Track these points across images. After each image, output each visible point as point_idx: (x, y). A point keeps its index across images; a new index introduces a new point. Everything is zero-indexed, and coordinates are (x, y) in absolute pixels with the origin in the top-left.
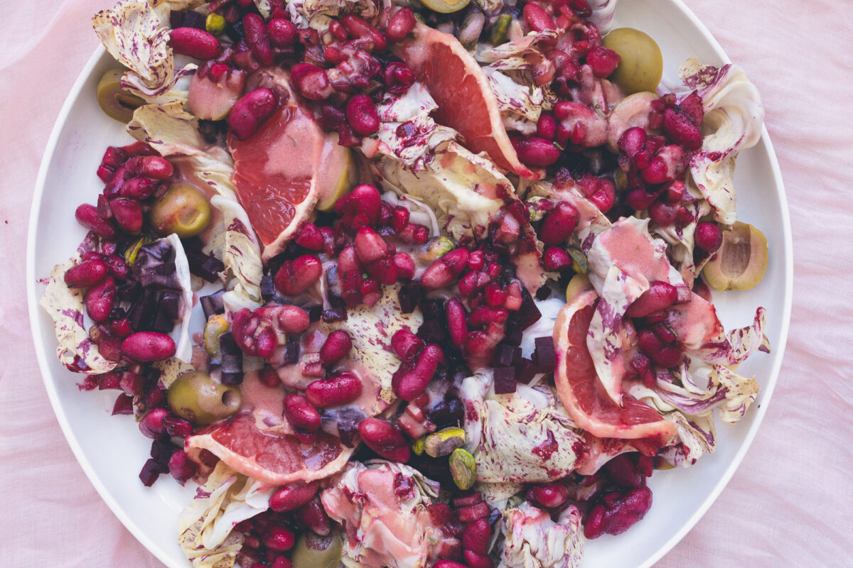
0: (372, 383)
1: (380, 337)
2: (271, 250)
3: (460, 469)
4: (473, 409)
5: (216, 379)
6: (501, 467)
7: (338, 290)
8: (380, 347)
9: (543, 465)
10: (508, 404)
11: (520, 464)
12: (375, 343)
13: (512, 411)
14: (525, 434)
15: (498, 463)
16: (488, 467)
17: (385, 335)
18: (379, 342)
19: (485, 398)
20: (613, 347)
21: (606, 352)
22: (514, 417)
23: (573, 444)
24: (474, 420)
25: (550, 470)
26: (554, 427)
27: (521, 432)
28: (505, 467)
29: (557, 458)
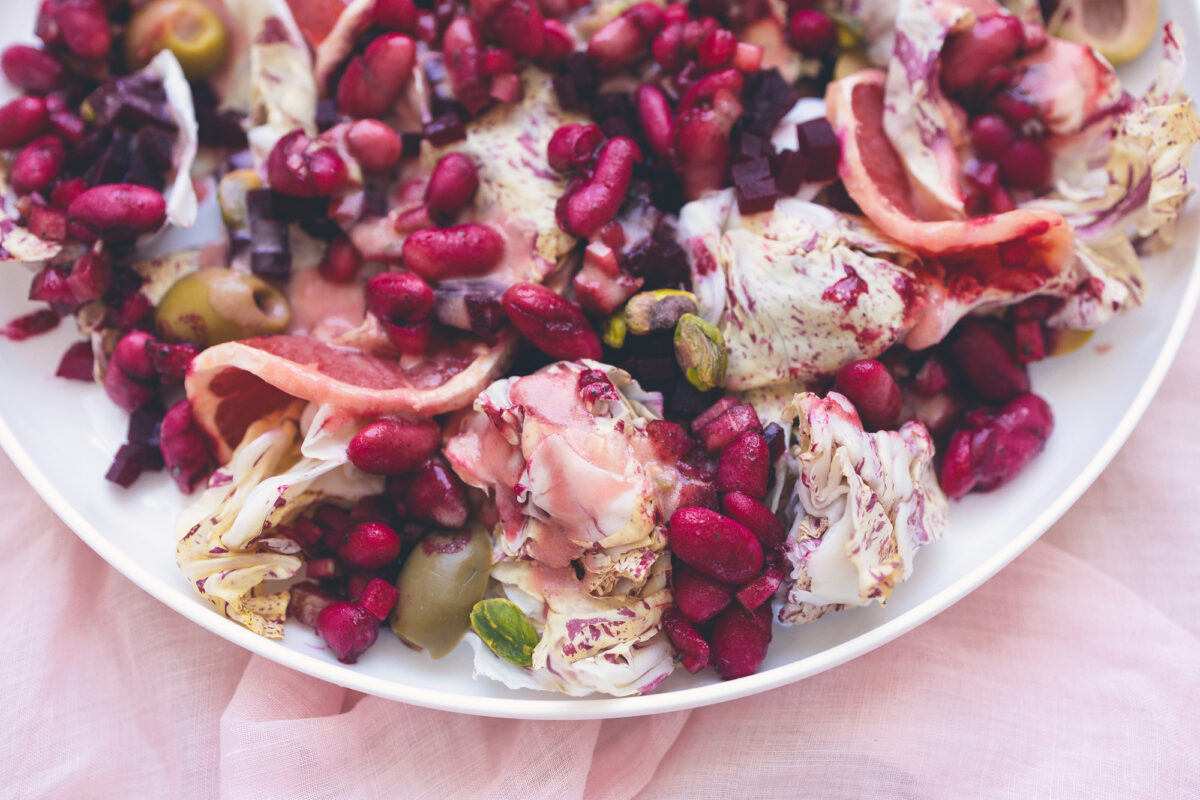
0: (520, 234)
1: (528, 156)
3: (696, 340)
4: (704, 250)
5: (241, 266)
6: (770, 348)
7: (446, 90)
8: (528, 172)
9: (846, 321)
10: (767, 231)
11: (803, 333)
12: (519, 164)
13: (775, 239)
14: (804, 272)
15: (763, 341)
16: (748, 353)
17: (536, 154)
18: (527, 164)
19: (723, 229)
20: (932, 123)
21: (923, 131)
22: (778, 248)
23: (893, 282)
24: (710, 272)
25: (860, 330)
26: (855, 259)
27: (797, 270)
28: (777, 345)
29: (869, 304)
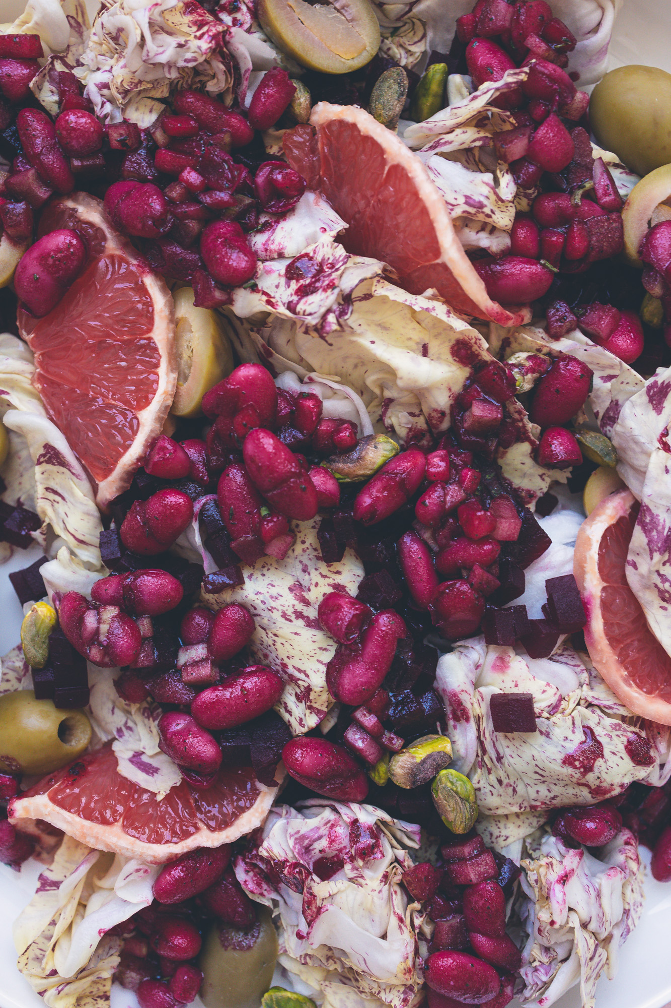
1: (300, 607)
2: (109, 488)
3: (452, 803)
4: (459, 703)
6: (514, 790)
8: (301, 622)
9: (583, 781)
11: (544, 782)
12: (293, 617)
14: (548, 735)
15: (508, 785)
16: (494, 791)
17: (306, 603)
18: (299, 615)
19: (477, 685)
20: (670, 585)
21: (661, 591)
23: (625, 743)
24: (462, 720)
25: (593, 787)
26: (593, 718)
27: (541, 732)
28: (520, 789)
29: (603, 768)
